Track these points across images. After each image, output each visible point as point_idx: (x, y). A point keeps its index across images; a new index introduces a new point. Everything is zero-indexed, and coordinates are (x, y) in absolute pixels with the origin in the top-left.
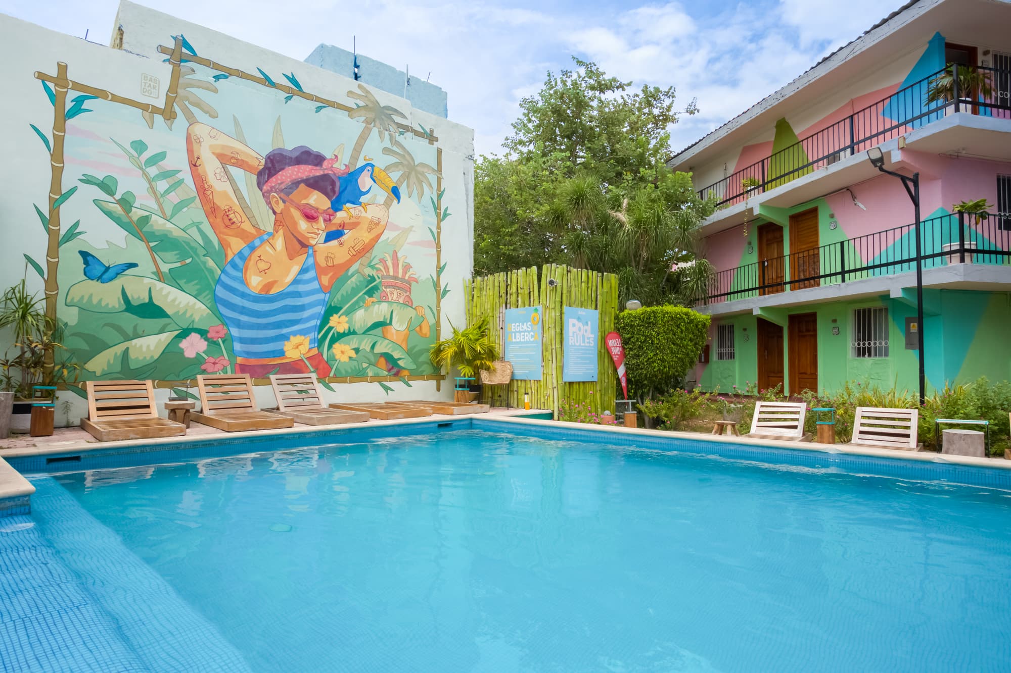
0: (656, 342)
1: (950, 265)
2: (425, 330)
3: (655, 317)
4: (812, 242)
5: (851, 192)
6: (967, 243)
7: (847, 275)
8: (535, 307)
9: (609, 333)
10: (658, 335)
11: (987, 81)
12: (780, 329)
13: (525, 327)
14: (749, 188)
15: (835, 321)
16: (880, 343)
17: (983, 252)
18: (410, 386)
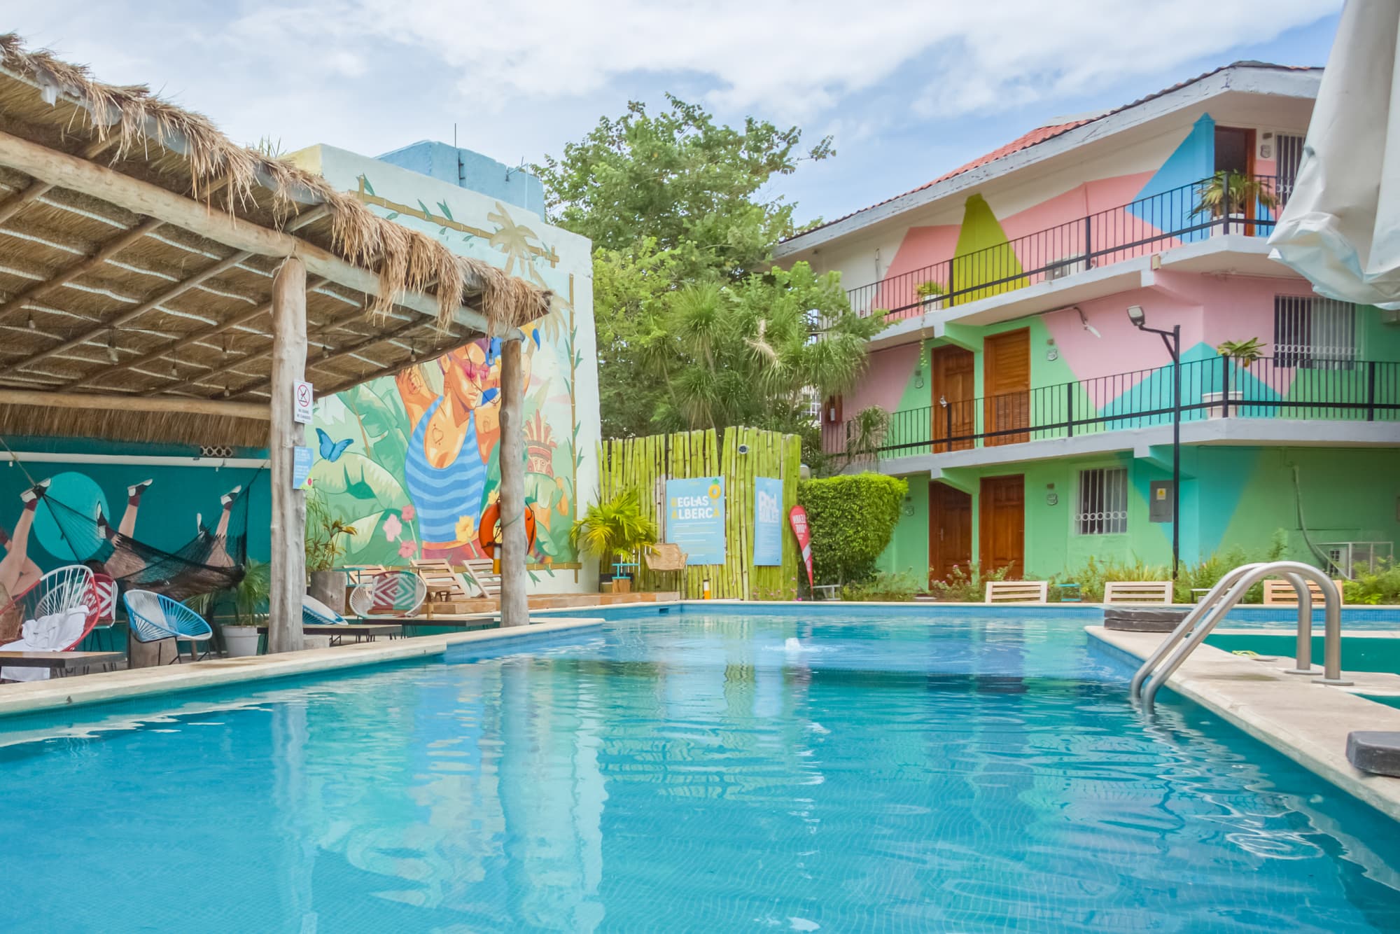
0: (858, 516)
1: (1211, 419)
2: (565, 507)
3: (858, 488)
4: (1018, 376)
5: (1081, 312)
6: (1231, 392)
7: (1075, 428)
8: (713, 478)
9: (794, 507)
10: (861, 508)
11: (1265, 189)
12: (967, 498)
13: (698, 501)
14: (927, 298)
15: (1051, 486)
16: (1116, 515)
17: (1251, 403)
18: (552, 576)
